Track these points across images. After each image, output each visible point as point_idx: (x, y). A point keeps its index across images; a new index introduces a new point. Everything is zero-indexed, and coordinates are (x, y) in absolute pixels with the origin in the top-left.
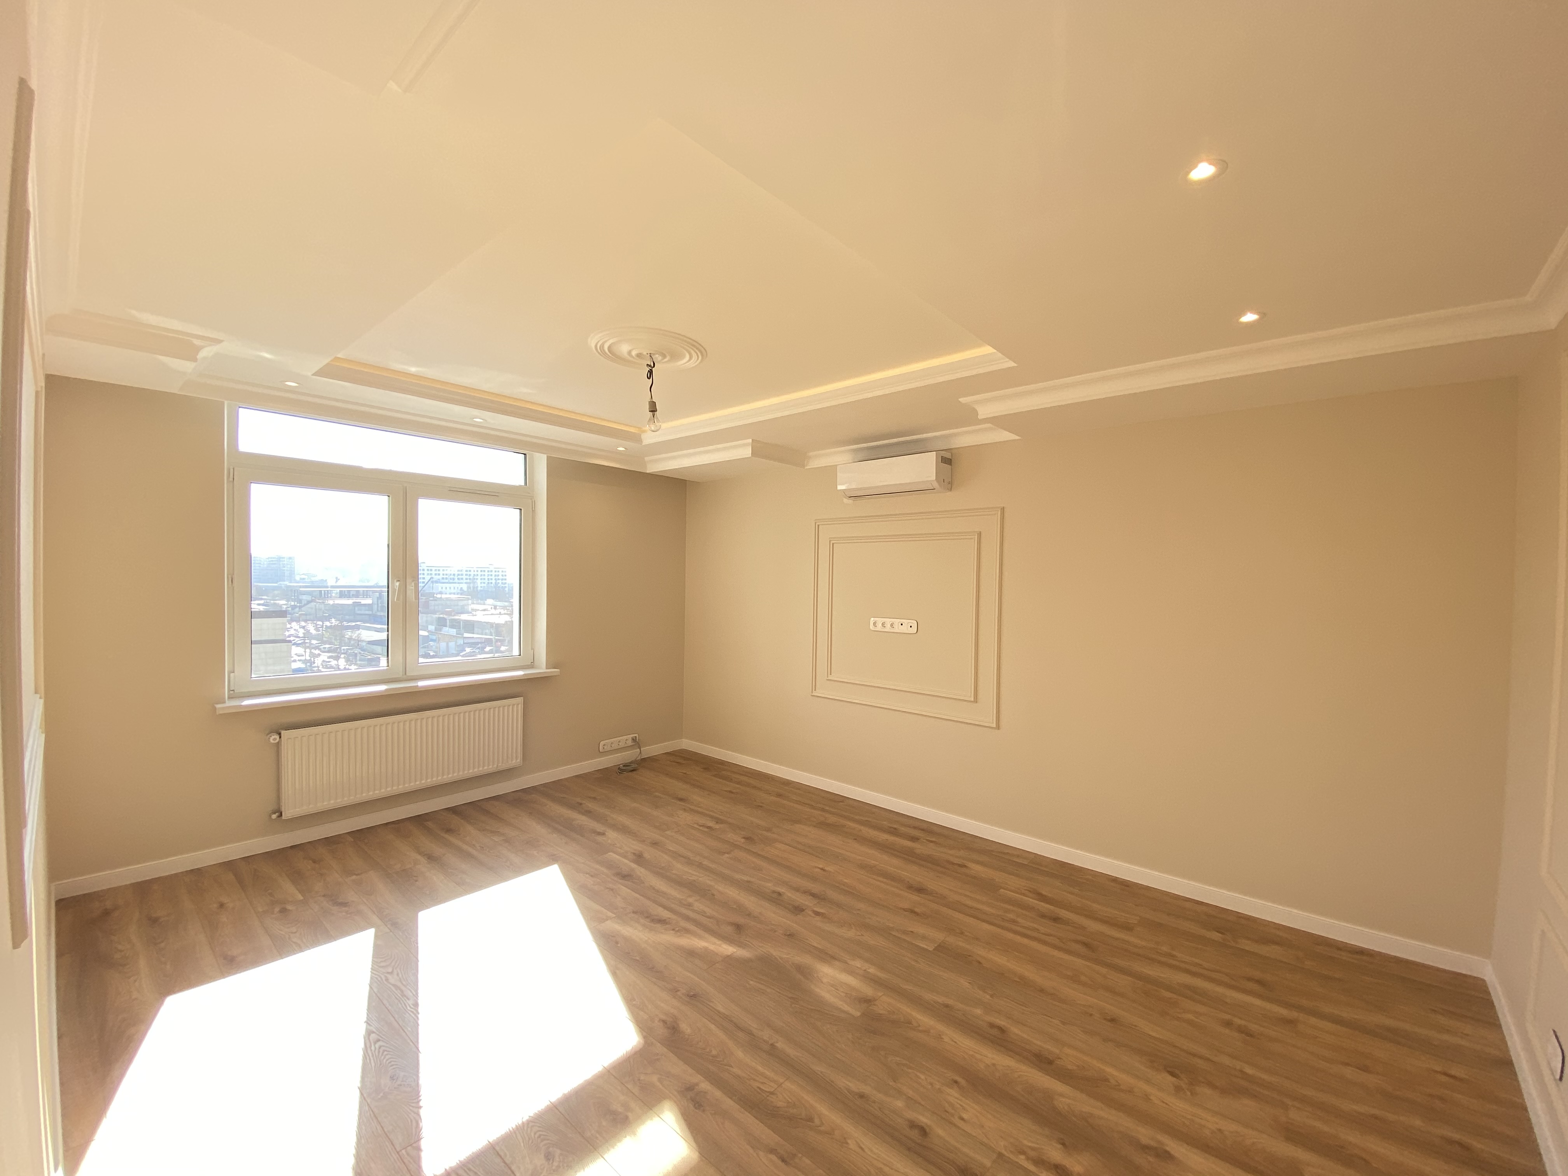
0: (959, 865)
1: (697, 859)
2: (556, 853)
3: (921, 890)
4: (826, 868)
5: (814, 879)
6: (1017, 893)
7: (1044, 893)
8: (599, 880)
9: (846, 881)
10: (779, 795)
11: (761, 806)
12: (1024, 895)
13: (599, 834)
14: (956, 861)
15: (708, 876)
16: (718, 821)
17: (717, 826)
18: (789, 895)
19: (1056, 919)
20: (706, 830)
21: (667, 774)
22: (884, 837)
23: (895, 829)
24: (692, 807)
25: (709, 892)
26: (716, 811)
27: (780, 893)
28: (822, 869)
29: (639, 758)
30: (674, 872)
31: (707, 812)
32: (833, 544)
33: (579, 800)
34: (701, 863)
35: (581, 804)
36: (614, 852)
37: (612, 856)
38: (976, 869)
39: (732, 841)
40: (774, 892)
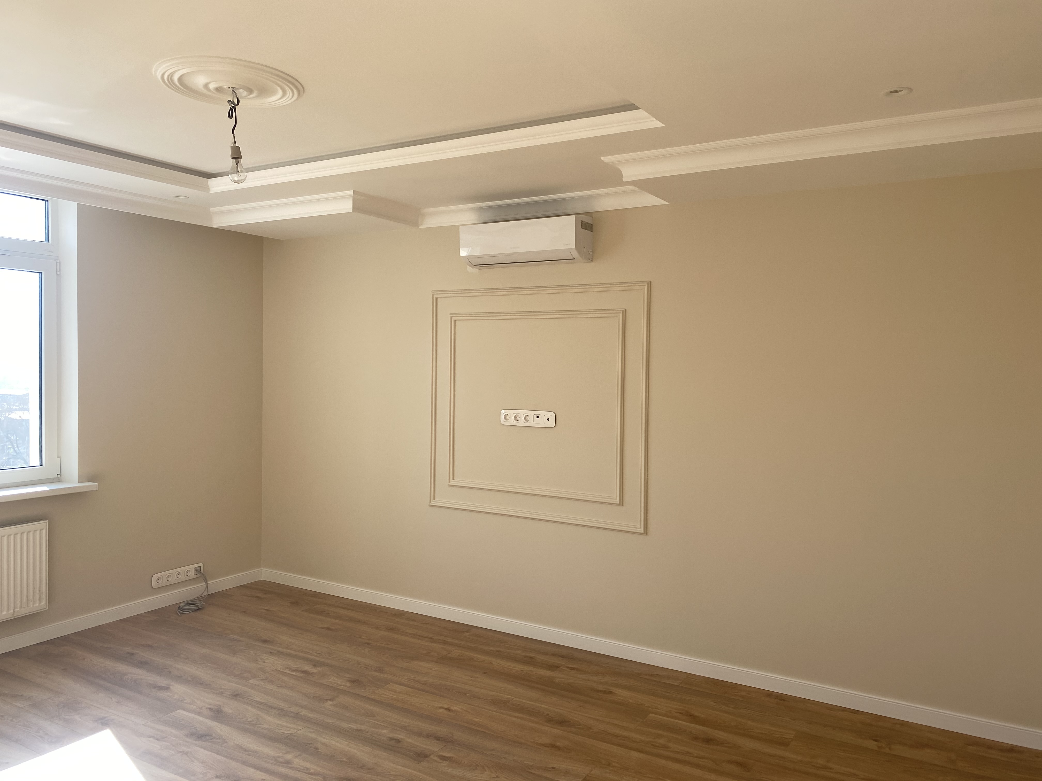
0: (605, 692)
1: (294, 709)
2: (106, 715)
3: (562, 722)
4: (452, 708)
5: (439, 721)
6: (667, 716)
7: (696, 714)
8: (166, 744)
9: (476, 720)
10: (390, 629)
11: (368, 644)
12: (675, 718)
13: (161, 688)
14: (601, 687)
15: (308, 727)
16: (316, 664)
17: (314, 670)
18: (410, 740)
19: (708, 741)
20: (301, 675)
21: (244, 612)
22: (517, 668)
23: (531, 658)
24: (281, 649)
25: (310, 746)
26: (311, 652)
27: (398, 740)
28: (447, 709)
29: (205, 594)
30: (265, 726)
31: (301, 654)
32: (455, 321)
33: (128, 649)
34: (297, 713)
35: (133, 654)
36: (184, 709)
37: (181, 713)
38: (623, 694)
39: (335, 685)
40: (391, 739)
